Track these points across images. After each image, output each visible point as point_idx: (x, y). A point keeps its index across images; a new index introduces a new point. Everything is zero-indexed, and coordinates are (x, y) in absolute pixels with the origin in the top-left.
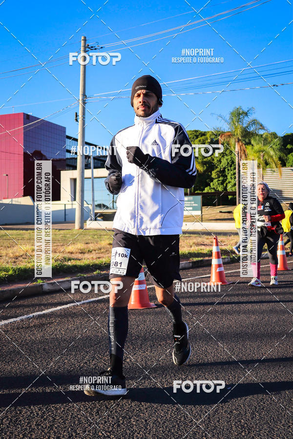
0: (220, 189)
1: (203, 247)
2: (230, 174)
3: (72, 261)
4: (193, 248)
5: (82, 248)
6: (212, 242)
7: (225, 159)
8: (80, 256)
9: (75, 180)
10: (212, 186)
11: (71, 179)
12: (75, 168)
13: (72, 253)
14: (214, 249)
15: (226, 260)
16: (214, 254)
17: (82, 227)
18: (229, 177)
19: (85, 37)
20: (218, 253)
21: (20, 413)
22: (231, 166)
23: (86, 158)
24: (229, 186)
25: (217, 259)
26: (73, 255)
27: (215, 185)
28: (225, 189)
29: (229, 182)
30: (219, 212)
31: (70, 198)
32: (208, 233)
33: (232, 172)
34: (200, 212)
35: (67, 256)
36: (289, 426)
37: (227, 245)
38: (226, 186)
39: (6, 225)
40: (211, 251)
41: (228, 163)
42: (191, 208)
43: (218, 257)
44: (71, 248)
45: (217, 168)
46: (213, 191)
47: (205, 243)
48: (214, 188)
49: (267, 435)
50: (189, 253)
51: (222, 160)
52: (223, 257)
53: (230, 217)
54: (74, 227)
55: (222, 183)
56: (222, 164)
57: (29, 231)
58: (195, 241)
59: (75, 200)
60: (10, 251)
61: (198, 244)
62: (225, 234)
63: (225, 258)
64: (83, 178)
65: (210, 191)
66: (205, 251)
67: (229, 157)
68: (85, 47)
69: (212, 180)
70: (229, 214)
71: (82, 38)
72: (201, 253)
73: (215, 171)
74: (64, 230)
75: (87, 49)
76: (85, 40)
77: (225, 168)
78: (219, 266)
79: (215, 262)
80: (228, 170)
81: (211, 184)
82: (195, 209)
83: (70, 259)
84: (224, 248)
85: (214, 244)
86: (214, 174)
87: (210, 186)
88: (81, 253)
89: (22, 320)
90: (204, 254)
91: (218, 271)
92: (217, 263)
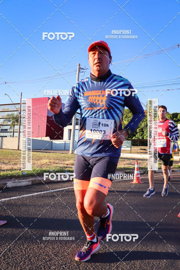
0: (140, 138)
1: (131, 165)
2: (146, 131)
3: (68, 168)
4: (126, 165)
5: (72, 162)
6: (135, 163)
7: (143, 124)
8: (71, 166)
9: (70, 130)
10: (137, 136)
11: (69, 129)
12: (71, 124)
13: (68, 165)
14: (136, 166)
15: (142, 172)
16: (136, 169)
17: (72, 153)
18: (145, 132)
19: (79, 64)
20: (137, 168)
21: (44, 232)
22: (146, 127)
23: (76, 120)
24: (145, 137)
25: (137, 171)
26: (68, 166)
27: (138, 136)
28: (143, 138)
29: (145, 135)
30: (139, 149)
31: (67, 139)
32: (134, 159)
33: (146, 130)
34: (130, 148)
35: (65, 166)
36: (165, 246)
37: (142, 165)
38: (144, 136)
39: (37, 150)
40: (135, 168)
41: (145, 126)
42: (126, 147)
43: (137, 170)
44: (67, 162)
45: (139, 127)
46: (137, 139)
47: (132, 164)
48: (137, 138)
49: (155, 249)
50: (123, 168)
51: (142, 124)
52: (140, 171)
53: (145, 152)
54: (69, 153)
55: (142, 135)
56: (142, 126)
57: (48, 153)
58: (127, 162)
59: (70, 140)
60: (39, 162)
61: (128, 164)
62: (142, 160)
63: (141, 171)
64: (75, 129)
65: (135, 139)
66: (132, 168)
67: (145, 123)
68: (79, 68)
69: (137, 133)
70: (144, 151)
71: (78, 64)
72: (130, 168)
73: (138, 129)
74: (64, 153)
75: (80, 69)
76: (79, 65)
77: (143, 128)
78: (138, 174)
79: (136, 172)
80: (145, 129)
81: (136, 135)
82: (127, 147)
83: (67, 168)
84: (141, 166)
85: (136, 164)
86: (138, 130)
87: (136, 136)
88: (72, 165)
89: (44, 193)
90: (131, 168)
91: (137, 176)
92: (137, 173)
